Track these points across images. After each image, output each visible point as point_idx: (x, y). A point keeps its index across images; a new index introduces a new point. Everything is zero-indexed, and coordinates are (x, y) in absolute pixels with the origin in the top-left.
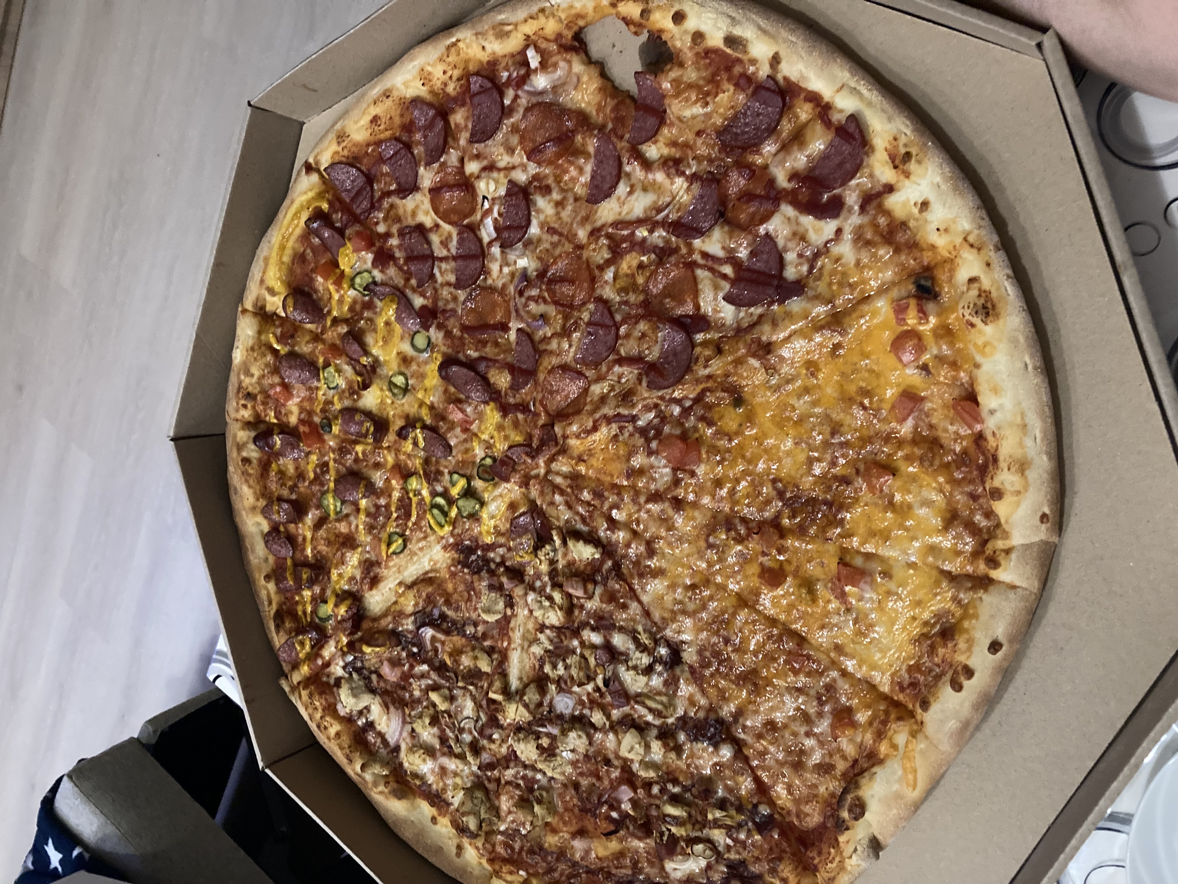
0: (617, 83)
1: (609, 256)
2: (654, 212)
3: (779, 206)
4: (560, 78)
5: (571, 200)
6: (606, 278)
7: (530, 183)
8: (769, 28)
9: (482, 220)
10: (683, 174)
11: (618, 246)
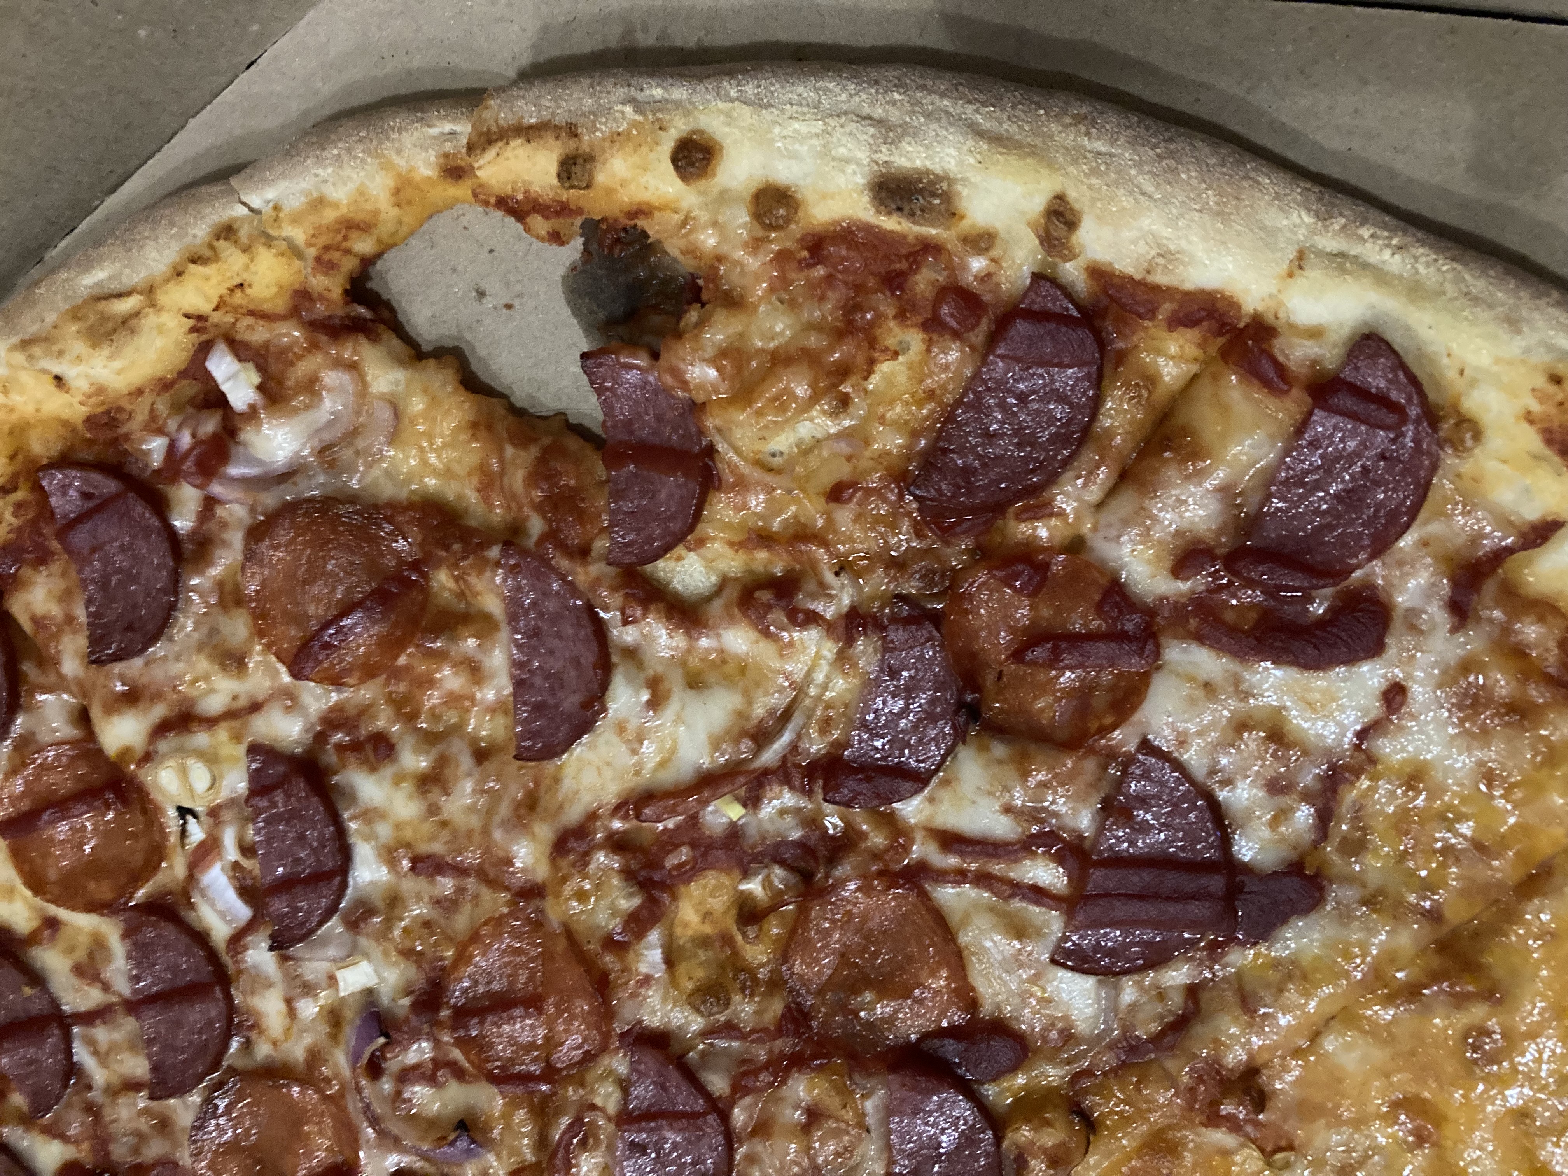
0: (520, 397)
1: (636, 901)
2: (746, 745)
3: (1157, 654)
4: (337, 417)
5: (466, 761)
6: (643, 968)
7: (321, 738)
8: (1007, 127)
9: (192, 877)
10: (812, 619)
11: (654, 864)
